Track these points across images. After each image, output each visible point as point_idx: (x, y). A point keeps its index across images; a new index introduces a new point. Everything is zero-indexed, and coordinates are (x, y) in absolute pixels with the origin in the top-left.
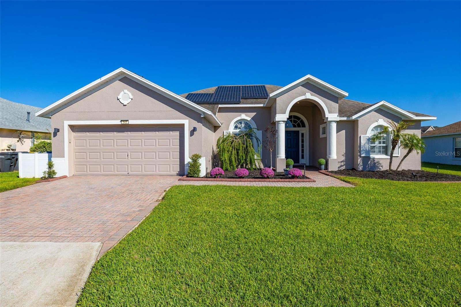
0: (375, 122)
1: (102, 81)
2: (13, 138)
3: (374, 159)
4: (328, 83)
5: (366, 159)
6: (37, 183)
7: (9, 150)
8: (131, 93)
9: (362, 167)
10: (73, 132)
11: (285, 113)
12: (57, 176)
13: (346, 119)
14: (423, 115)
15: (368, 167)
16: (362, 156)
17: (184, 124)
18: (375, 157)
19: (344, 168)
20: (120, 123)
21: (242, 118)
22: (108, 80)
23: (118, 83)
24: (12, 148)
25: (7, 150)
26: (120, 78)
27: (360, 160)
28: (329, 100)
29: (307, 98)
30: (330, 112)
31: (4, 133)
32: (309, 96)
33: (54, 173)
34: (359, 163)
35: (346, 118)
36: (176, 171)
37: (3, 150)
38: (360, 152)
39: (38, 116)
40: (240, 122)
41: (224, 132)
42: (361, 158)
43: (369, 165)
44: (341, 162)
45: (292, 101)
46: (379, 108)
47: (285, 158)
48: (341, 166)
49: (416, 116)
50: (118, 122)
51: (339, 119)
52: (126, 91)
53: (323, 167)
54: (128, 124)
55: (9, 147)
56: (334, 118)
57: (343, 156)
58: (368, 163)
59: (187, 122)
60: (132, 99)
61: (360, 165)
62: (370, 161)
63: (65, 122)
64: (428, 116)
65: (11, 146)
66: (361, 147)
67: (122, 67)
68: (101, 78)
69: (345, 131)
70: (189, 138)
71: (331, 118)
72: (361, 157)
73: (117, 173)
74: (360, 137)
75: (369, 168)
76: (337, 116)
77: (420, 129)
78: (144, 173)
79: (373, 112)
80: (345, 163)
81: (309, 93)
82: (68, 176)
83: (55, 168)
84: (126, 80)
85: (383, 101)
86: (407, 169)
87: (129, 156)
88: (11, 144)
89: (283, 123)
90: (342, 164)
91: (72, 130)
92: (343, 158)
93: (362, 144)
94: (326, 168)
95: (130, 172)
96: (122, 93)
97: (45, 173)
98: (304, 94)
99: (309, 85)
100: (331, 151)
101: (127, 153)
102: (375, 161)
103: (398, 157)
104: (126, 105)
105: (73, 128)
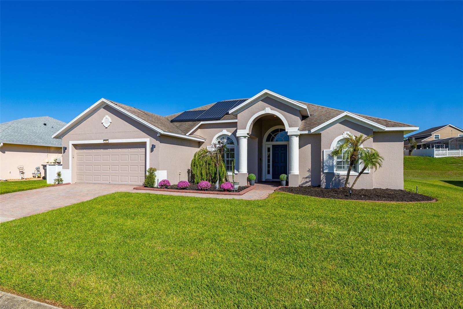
0: (340, 135)
1: (91, 110)
2: (59, 154)
3: (339, 176)
4: (285, 97)
5: (330, 175)
6: (48, 187)
7: (55, 163)
8: (110, 117)
9: (325, 184)
10: (76, 149)
11: (245, 129)
12: (64, 182)
13: (307, 133)
14: (404, 125)
15: (332, 184)
16: (325, 171)
17: (146, 142)
18: (339, 173)
19: (309, 184)
20: (103, 142)
21: (224, 134)
22: (95, 108)
23: (102, 110)
24: (57, 161)
25: (54, 163)
26: (103, 106)
27: (323, 176)
28: (289, 114)
29: (267, 112)
30: (290, 126)
31: (52, 150)
32: (269, 110)
33: (61, 180)
34: (321, 179)
35: (308, 131)
36: (142, 182)
37: (51, 163)
38: (323, 168)
39: (54, 138)
40: (222, 137)
41: (207, 148)
42: (324, 175)
43: (333, 182)
44: (306, 178)
45: (252, 116)
46: (345, 120)
47: (248, 172)
48: (307, 182)
49: (387, 127)
50: (101, 141)
51: (299, 133)
52: (107, 116)
53: (284, 183)
54: (108, 143)
55: (55, 161)
56: (294, 131)
57: (308, 172)
58: (332, 179)
59: (148, 140)
60: (111, 123)
61: (322, 182)
62: (334, 178)
63: (70, 142)
64: (409, 126)
65: (57, 159)
66: (324, 162)
67: (103, 98)
68: (90, 107)
69: (310, 145)
70: (150, 154)
71: (291, 132)
72: (324, 173)
73: (102, 182)
74: (323, 152)
75: (334, 185)
76: (297, 130)
77: (402, 142)
78: (120, 183)
79: (338, 124)
80: (310, 179)
81: (268, 107)
82: (71, 183)
83: (62, 177)
84: (108, 108)
85: (346, 112)
86: (384, 188)
87: (111, 169)
88: (57, 158)
89: (244, 138)
90: (308, 180)
91: (75, 148)
92: (308, 174)
93: (325, 159)
94: (287, 184)
95: (111, 182)
96: (105, 118)
97: (55, 180)
98: (264, 109)
99: (268, 100)
100: (292, 166)
101: (109, 166)
102: (340, 178)
103: (368, 173)
104: (107, 128)
105: (76, 146)
